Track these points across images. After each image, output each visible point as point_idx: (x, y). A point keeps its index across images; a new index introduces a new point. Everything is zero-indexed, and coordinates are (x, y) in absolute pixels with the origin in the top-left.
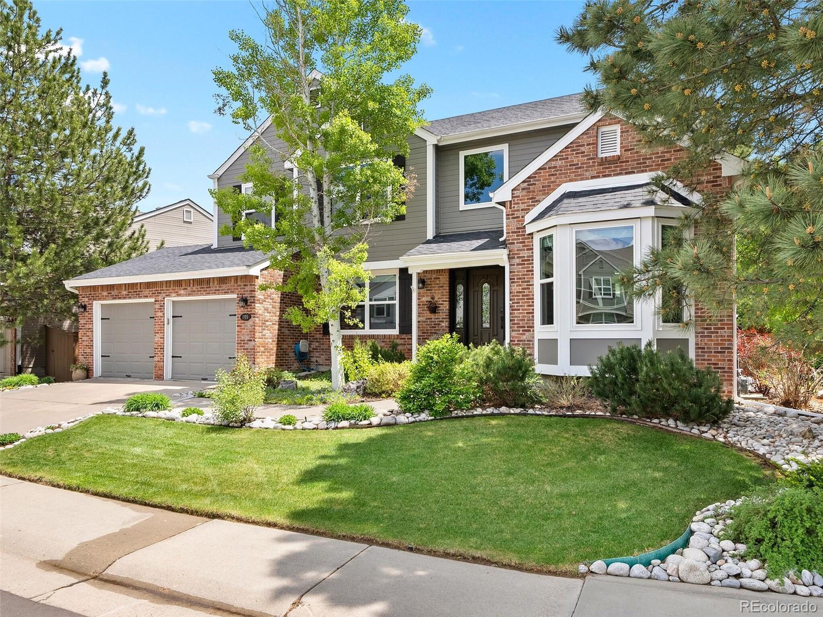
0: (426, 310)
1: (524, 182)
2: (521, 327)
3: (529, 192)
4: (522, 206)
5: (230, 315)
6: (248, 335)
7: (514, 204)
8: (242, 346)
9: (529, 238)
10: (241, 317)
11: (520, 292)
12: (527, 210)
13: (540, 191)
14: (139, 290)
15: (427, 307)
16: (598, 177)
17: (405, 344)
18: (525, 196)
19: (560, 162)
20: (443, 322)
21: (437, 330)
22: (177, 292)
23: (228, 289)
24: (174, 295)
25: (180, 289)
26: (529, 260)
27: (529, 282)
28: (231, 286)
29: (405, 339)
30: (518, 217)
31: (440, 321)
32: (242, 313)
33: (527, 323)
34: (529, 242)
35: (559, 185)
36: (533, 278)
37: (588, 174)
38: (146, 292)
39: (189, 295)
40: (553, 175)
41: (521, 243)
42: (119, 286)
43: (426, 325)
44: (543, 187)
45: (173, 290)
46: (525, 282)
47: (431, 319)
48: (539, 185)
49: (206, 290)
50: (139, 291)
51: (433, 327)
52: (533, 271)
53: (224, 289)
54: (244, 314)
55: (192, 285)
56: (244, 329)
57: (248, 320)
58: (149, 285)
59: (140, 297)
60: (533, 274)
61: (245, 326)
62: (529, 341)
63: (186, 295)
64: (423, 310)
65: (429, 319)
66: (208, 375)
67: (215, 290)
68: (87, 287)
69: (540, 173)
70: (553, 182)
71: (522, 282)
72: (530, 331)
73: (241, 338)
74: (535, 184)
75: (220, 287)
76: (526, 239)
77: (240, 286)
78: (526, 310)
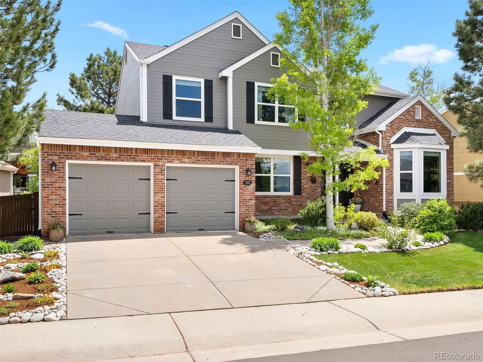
0: (309, 181)
1: (390, 123)
2: (389, 193)
3: (392, 128)
4: (389, 135)
5: (226, 181)
6: (249, 195)
7: (386, 133)
8: (245, 204)
9: (392, 150)
10: (243, 183)
11: (388, 176)
12: (391, 137)
13: (396, 129)
14: (135, 154)
15: (310, 180)
16: (416, 127)
17: (297, 201)
18: (390, 130)
19: (403, 117)
20: (318, 188)
21: (315, 193)
22: (180, 160)
23: (232, 162)
24: (176, 162)
25: (184, 158)
26: (392, 161)
27: (391, 171)
28: (234, 159)
29: (297, 198)
30: (387, 139)
31: (317, 188)
32: (245, 180)
33: (391, 191)
34: (392, 152)
35: (403, 128)
36: (393, 170)
37: (412, 125)
38: (145, 157)
39: (193, 163)
40: (400, 122)
41: (389, 152)
42: (109, 149)
43: (309, 190)
44: (397, 127)
45: (176, 157)
46: (390, 171)
47: (312, 186)
48: (395, 126)
49: (211, 161)
50: (134, 156)
51: (313, 191)
52: (393, 166)
53: (228, 161)
54: (246, 181)
55: (196, 155)
56: (246, 191)
57: (249, 185)
58: (146, 151)
59: (135, 161)
60: (393, 168)
61: (247, 189)
62: (391, 200)
63: (190, 163)
64: (307, 181)
65: (311, 186)
66: (205, 226)
67: (220, 161)
68: (57, 145)
69: (396, 120)
70: (401, 126)
71: (389, 171)
72: (392, 195)
73: (243, 197)
74: (394, 125)
75: (224, 159)
76: (390, 150)
77: (242, 160)
78: (391, 185)
